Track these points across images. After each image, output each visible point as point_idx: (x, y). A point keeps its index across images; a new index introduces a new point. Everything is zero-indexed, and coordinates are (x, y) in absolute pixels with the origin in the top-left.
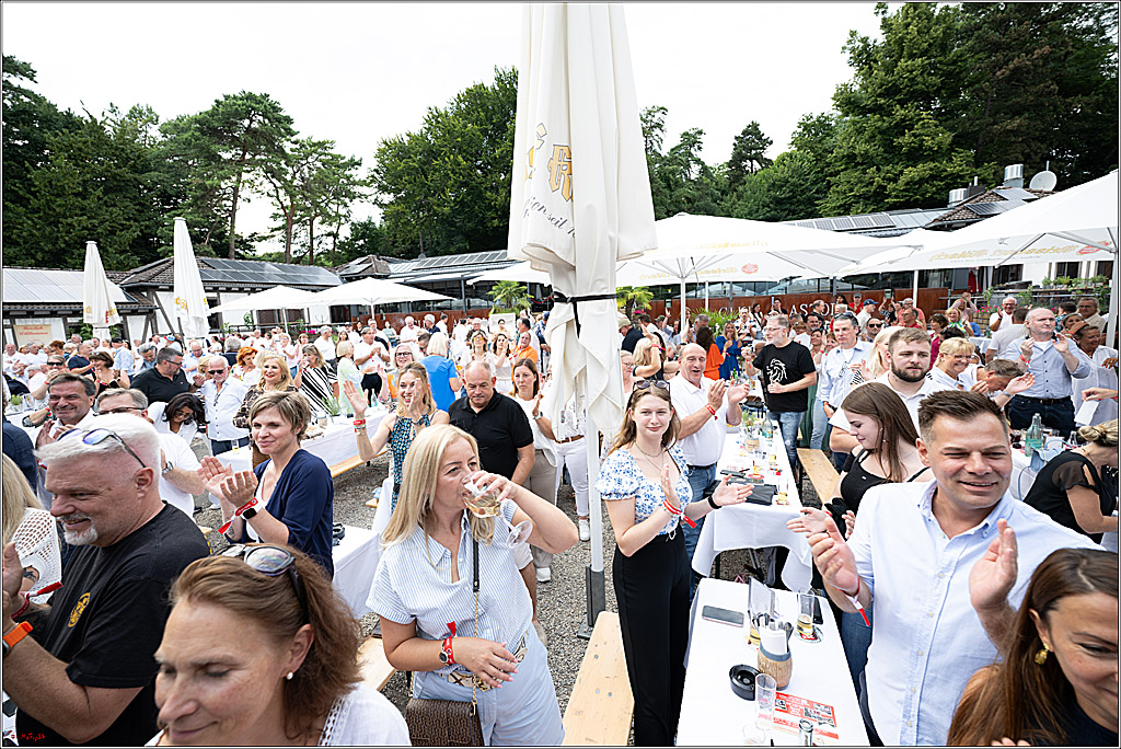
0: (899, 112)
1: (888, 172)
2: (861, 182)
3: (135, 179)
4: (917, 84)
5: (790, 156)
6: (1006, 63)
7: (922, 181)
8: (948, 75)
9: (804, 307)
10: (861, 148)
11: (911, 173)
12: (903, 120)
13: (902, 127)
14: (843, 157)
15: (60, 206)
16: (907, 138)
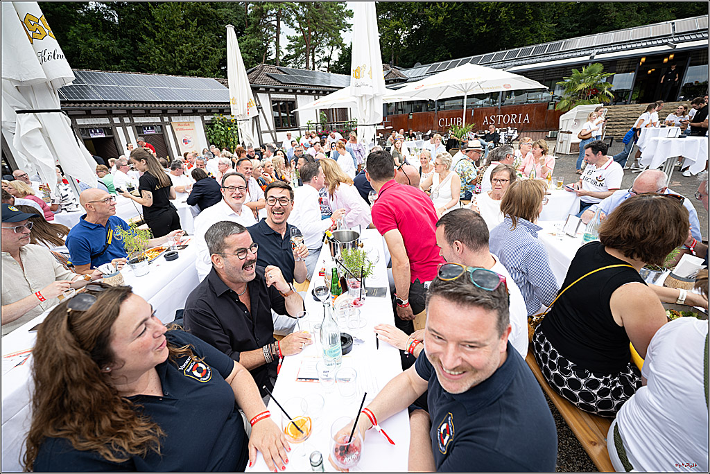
3: (214, 13)
15: (173, 36)
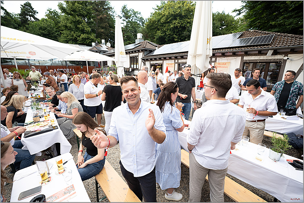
0: (78, 18)
1: (77, 34)
2: (70, 35)
4: (81, 12)
5: (46, 20)
6: (99, 15)
7: (85, 39)
8: (88, 13)
9: (58, 70)
10: (68, 25)
11: (83, 36)
12: (79, 21)
13: (79, 22)
14: (64, 26)
16: (80, 26)
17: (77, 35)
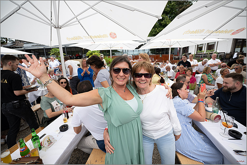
2: (154, 31)
6: (182, 7)
17: (160, 30)
